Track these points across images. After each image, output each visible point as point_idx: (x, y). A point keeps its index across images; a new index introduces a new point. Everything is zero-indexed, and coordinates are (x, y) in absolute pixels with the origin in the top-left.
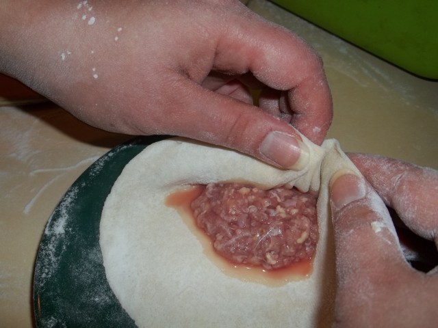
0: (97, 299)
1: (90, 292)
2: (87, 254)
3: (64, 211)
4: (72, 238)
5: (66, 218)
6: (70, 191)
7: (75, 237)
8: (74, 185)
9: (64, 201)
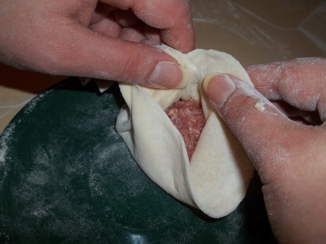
0: (35, 213)
1: (29, 208)
2: (26, 178)
3: (4, 143)
4: (12, 165)
5: (6, 149)
6: (8, 127)
7: (15, 164)
8: (12, 122)
9: (4, 135)
